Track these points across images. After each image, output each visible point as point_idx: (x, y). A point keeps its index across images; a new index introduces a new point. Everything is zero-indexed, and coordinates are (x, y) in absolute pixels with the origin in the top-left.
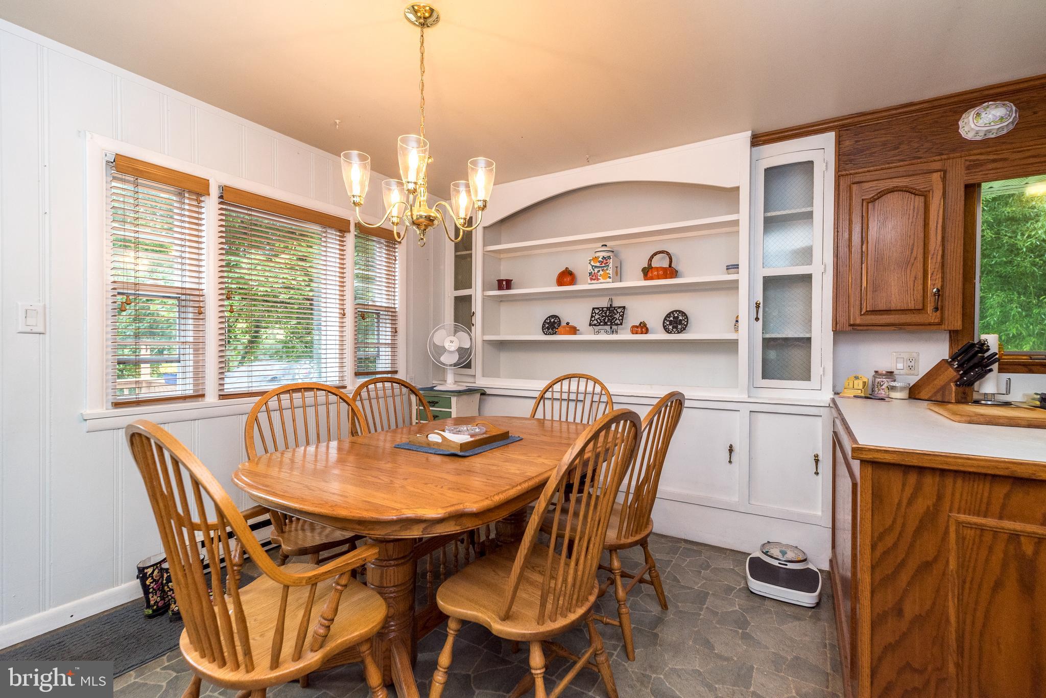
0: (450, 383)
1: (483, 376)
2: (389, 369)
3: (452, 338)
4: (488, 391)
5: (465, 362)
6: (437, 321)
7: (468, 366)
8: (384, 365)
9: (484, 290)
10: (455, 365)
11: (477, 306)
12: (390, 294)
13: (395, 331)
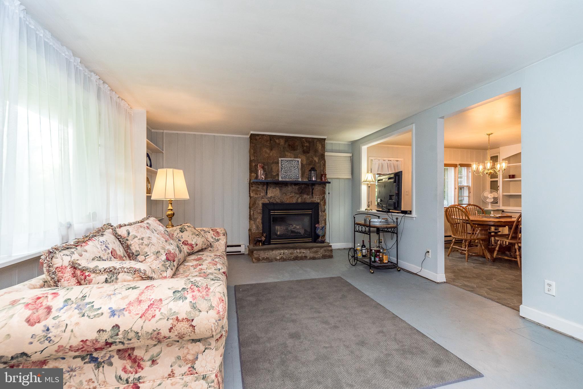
0: (489, 207)
1: (503, 206)
2: (468, 203)
3: (491, 194)
4: (505, 211)
5: (495, 201)
6: (484, 190)
7: (497, 203)
8: (465, 202)
9: (503, 178)
10: (492, 202)
11: (500, 184)
12: (468, 182)
13: (469, 192)
